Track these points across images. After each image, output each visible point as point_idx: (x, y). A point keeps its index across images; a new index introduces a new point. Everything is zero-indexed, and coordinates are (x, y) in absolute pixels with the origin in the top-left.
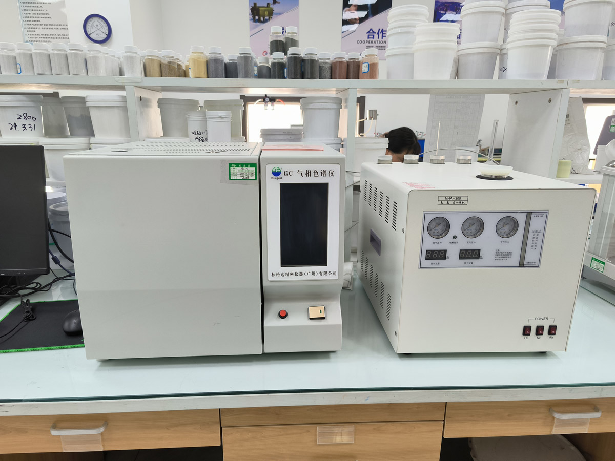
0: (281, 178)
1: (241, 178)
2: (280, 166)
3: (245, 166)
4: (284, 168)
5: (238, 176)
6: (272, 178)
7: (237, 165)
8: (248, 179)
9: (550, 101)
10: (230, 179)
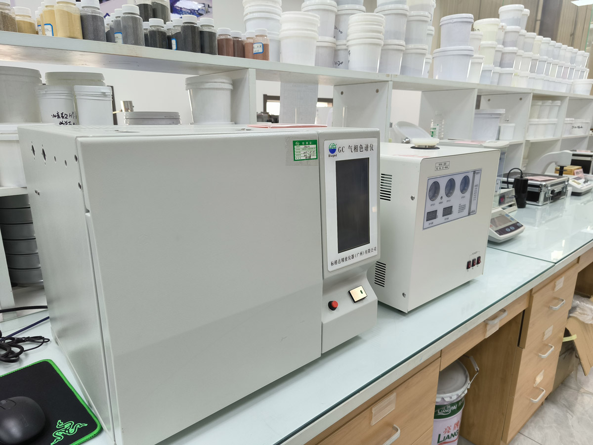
0: (336, 155)
1: (304, 158)
2: (335, 142)
3: (307, 143)
4: (339, 143)
5: (302, 155)
6: (329, 156)
7: (301, 143)
8: (310, 159)
9: (377, 91)
10: (295, 160)
